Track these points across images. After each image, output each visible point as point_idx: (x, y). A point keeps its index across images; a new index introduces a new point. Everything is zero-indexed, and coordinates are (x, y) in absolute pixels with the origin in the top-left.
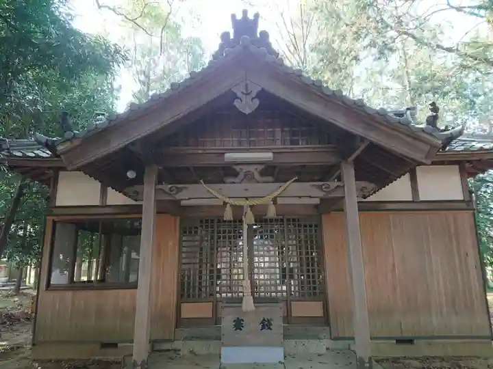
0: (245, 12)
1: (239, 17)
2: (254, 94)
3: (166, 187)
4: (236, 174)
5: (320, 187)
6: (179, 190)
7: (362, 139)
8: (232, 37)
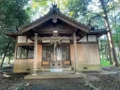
0: (55, 4)
1: (54, 5)
2: (56, 19)
3: (39, 38)
4: (53, 35)
5: (69, 38)
6: (42, 38)
7: (77, 28)
8: (52, 8)
